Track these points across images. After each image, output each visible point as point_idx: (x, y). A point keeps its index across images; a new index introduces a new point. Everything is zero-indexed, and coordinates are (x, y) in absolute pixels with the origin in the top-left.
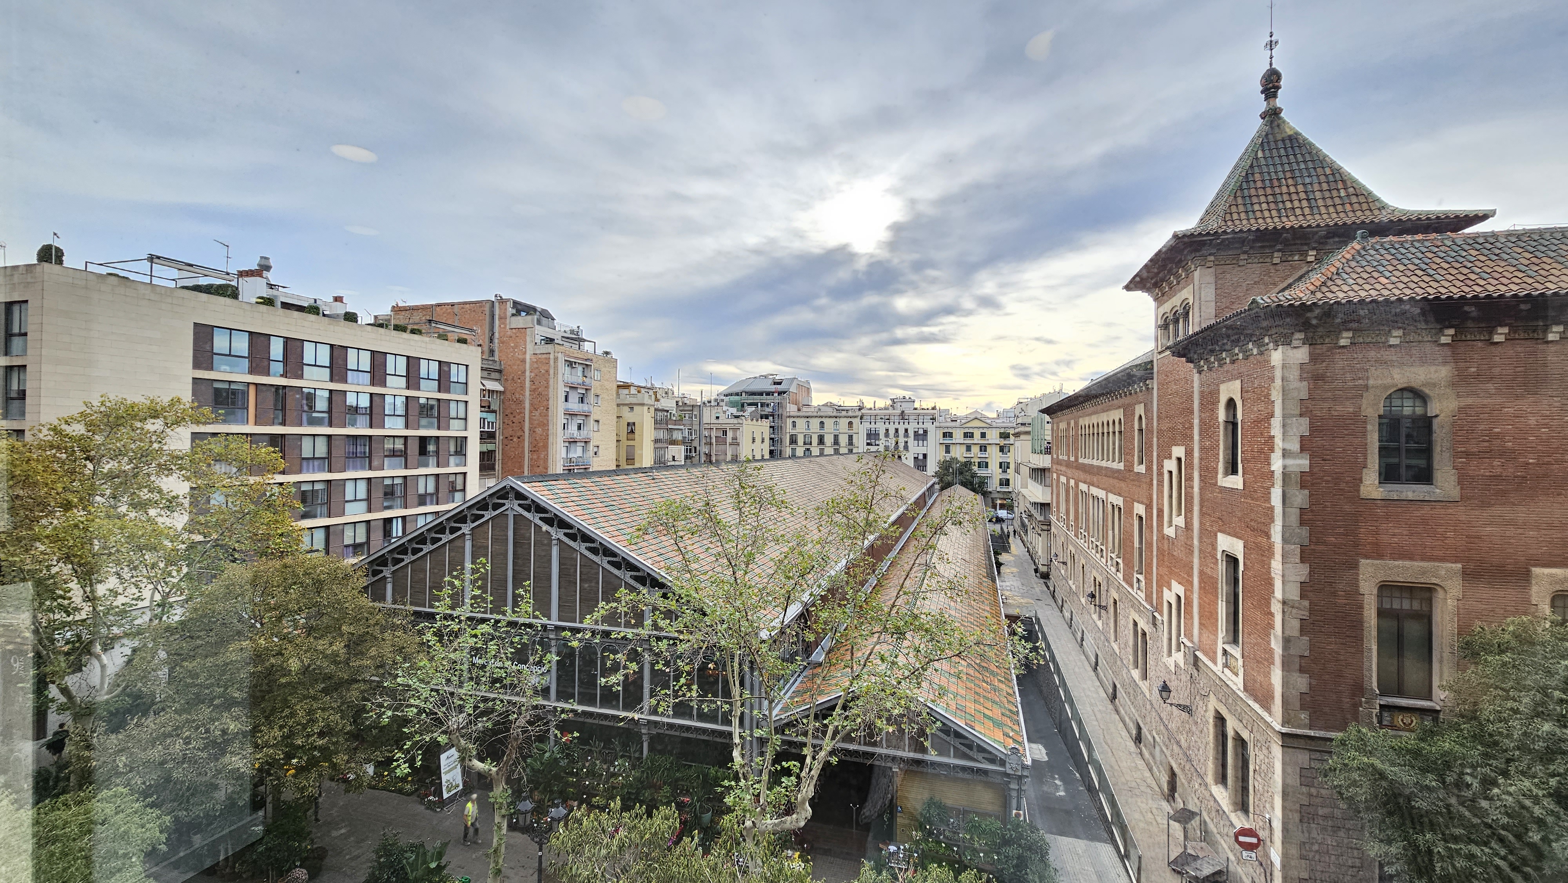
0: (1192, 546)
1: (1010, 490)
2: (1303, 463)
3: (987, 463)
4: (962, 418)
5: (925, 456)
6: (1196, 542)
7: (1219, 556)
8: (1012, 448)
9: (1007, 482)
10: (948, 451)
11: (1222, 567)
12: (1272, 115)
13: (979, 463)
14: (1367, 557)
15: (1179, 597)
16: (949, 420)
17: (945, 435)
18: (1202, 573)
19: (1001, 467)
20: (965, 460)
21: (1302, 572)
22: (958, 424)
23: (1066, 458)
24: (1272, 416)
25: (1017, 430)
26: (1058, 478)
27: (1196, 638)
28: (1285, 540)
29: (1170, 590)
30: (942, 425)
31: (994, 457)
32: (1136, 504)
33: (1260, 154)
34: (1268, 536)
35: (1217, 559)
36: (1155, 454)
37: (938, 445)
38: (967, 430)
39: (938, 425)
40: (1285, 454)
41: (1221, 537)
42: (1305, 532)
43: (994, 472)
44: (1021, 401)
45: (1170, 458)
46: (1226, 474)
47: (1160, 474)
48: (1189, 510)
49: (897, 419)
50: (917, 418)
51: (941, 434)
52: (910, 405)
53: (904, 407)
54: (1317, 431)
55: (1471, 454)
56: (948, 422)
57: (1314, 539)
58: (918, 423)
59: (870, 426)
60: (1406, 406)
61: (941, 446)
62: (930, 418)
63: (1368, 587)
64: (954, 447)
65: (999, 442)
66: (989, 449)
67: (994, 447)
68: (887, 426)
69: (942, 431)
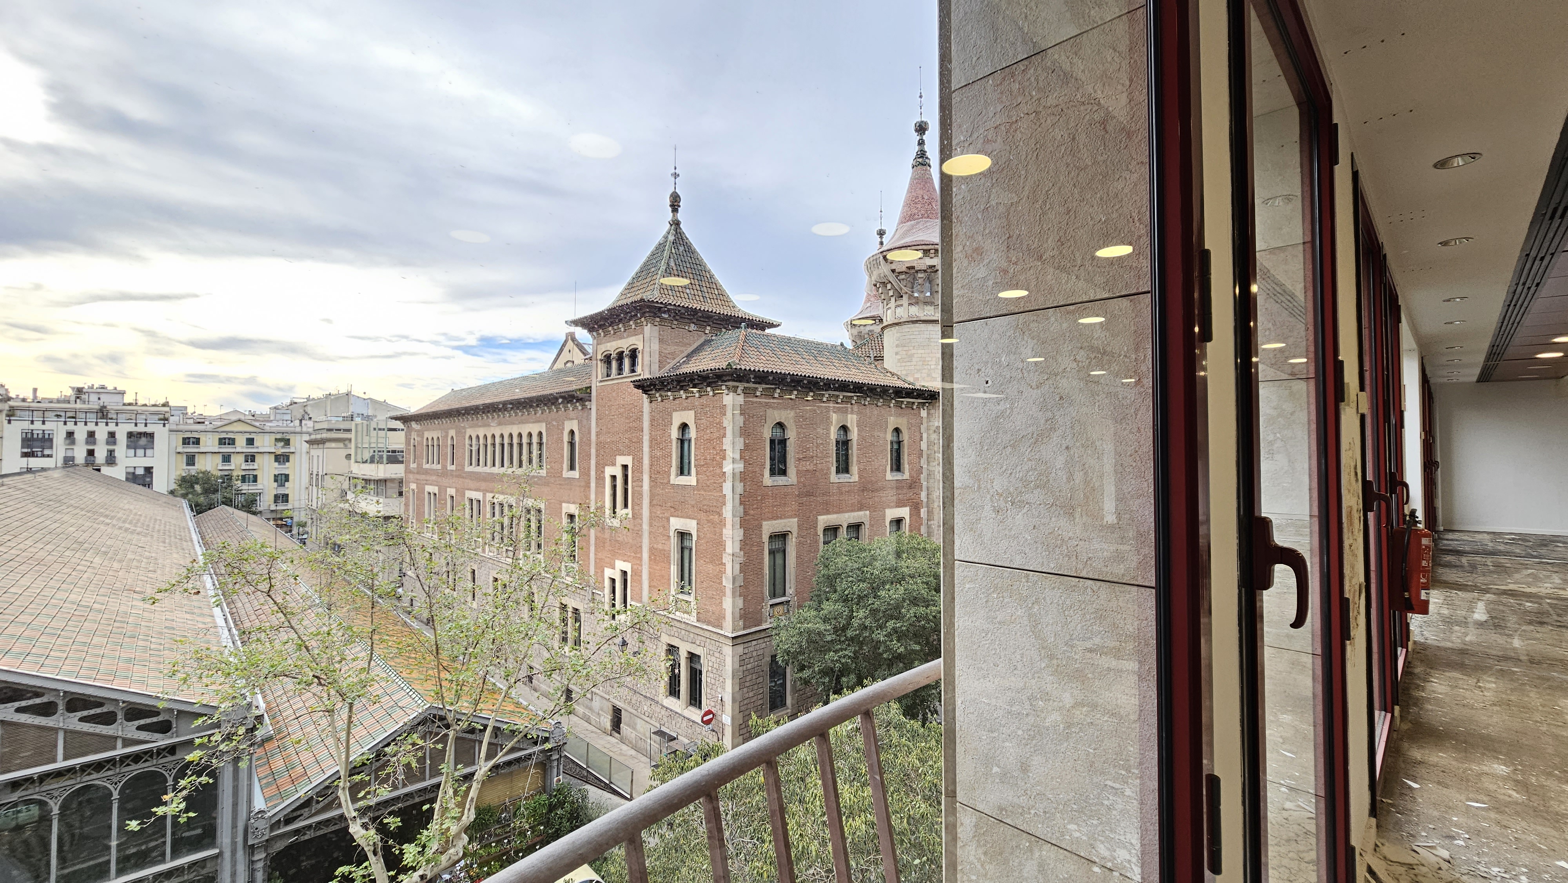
0: (641, 530)
1: (290, 506)
2: (740, 467)
3: (255, 477)
4: (212, 420)
5: (149, 470)
6: (646, 527)
7: (672, 534)
8: (291, 457)
9: (285, 498)
10: (191, 460)
11: (674, 541)
12: (676, 224)
13: (244, 477)
14: (765, 520)
15: (625, 573)
16: (191, 421)
17: (186, 441)
18: (652, 550)
19: (276, 481)
20: (220, 473)
21: (740, 534)
22: (206, 426)
23: (436, 467)
24: (724, 436)
25: (313, 437)
27: (645, 598)
28: (734, 516)
29: (614, 568)
30: (181, 427)
31: (266, 469)
32: (564, 505)
34: (720, 514)
35: (669, 537)
36: (593, 462)
37: (173, 457)
38: (224, 435)
39: (174, 427)
40: (734, 461)
41: (672, 520)
42: (741, 509)
43: (267, 487)
44: (296, 400)
45: (614, 464)
46: (677, 475)
47: (600, 479)
48: (638, 504)
49: (92, 417)
50: (133, 417)
51: (178, 439)
52: (117, 398)
53: (106, 400)
54: (746, 445)
55: (799, 459)
56: (190, 424)
57: (746, 513)
58: (136, 425)
59: (32, 427)
60: (778, 433)
61: (179, 456)
62: (157, 417)
63: (765, 538)
64: (202, 456)
65: (273, 450)
66: (258, 458)
67: (266, 456)
68: (70, 426)
69: (181, 436)
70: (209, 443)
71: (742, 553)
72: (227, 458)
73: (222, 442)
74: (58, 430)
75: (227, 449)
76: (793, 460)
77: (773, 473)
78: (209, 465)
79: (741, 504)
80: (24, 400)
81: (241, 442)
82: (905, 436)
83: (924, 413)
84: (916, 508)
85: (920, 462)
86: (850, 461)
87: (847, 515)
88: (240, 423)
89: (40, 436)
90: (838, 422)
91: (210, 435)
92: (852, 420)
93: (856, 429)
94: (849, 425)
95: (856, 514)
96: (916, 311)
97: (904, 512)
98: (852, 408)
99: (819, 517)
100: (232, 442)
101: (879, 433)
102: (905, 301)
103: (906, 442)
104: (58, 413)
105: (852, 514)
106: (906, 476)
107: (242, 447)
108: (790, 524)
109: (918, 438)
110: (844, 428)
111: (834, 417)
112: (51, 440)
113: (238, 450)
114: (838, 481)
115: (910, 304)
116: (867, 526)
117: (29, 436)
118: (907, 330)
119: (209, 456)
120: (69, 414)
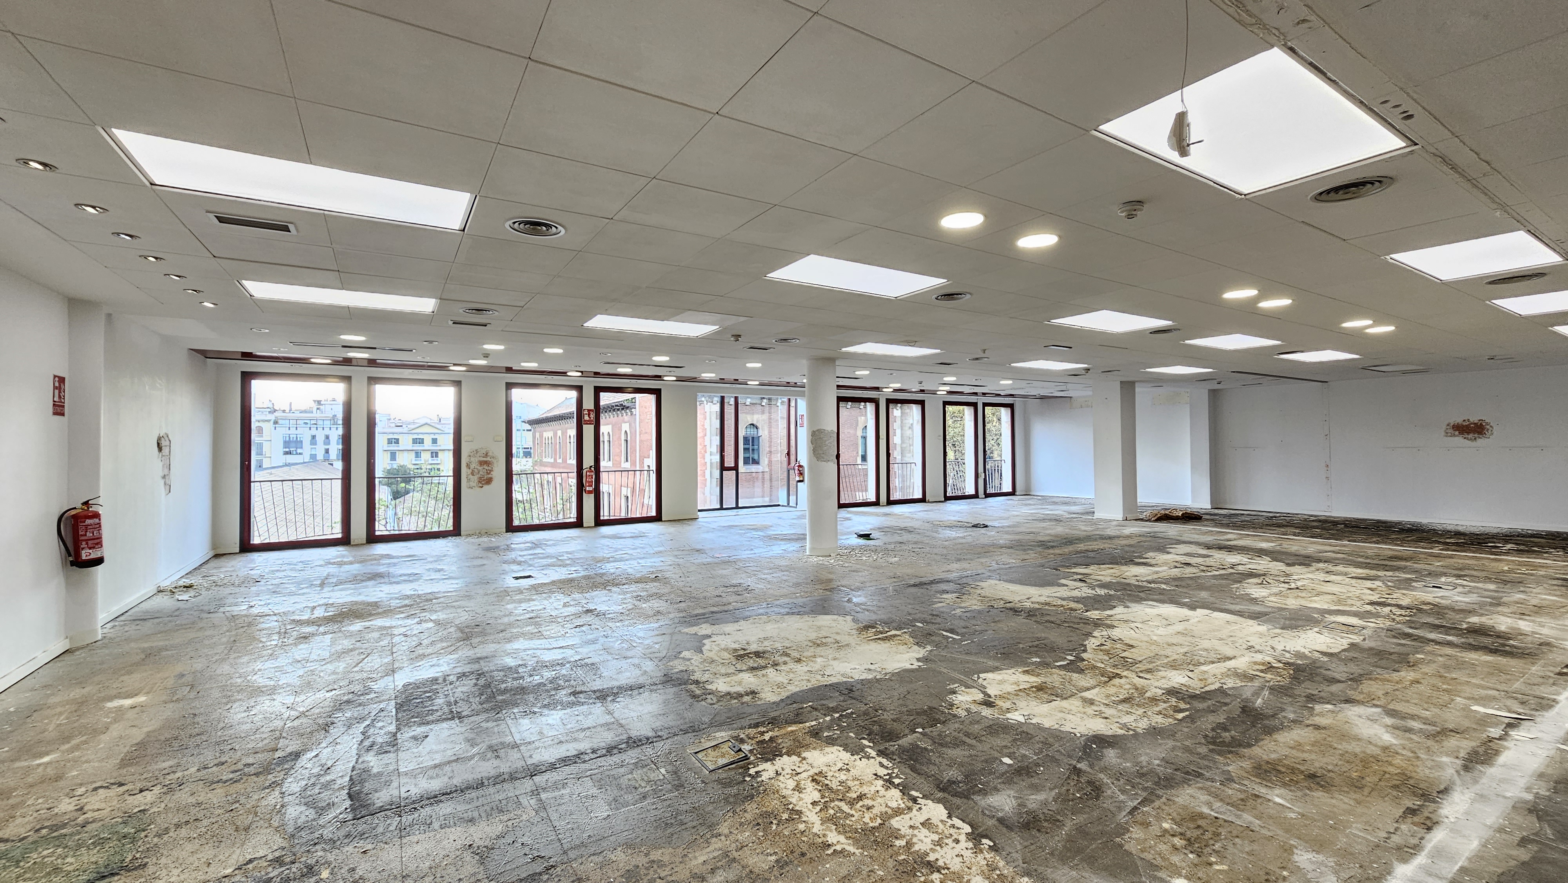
10: (394, 456)
16: (393, 425)
17: (389, 442)
20: (413, 467)
31: (447, 463)
38: (415, 436)
56: (392, 428)
59: (289, 432)
72: (418, 454)
73: (415, 441)
74: (305, 434)
75: (418, 447)
76: (765, 453)
78: (407, 461)
80: (284, 411)
81: (428, 441)
88: (427, 426)
89: (295, 439)
91: (406, 436)
100: (422, 441)
104: (306, 421)
107: (429, 446)
112: (301, 442)
113: (426, 448)
117: (288, 439)
119: (406, 453)
120: (312, 422)
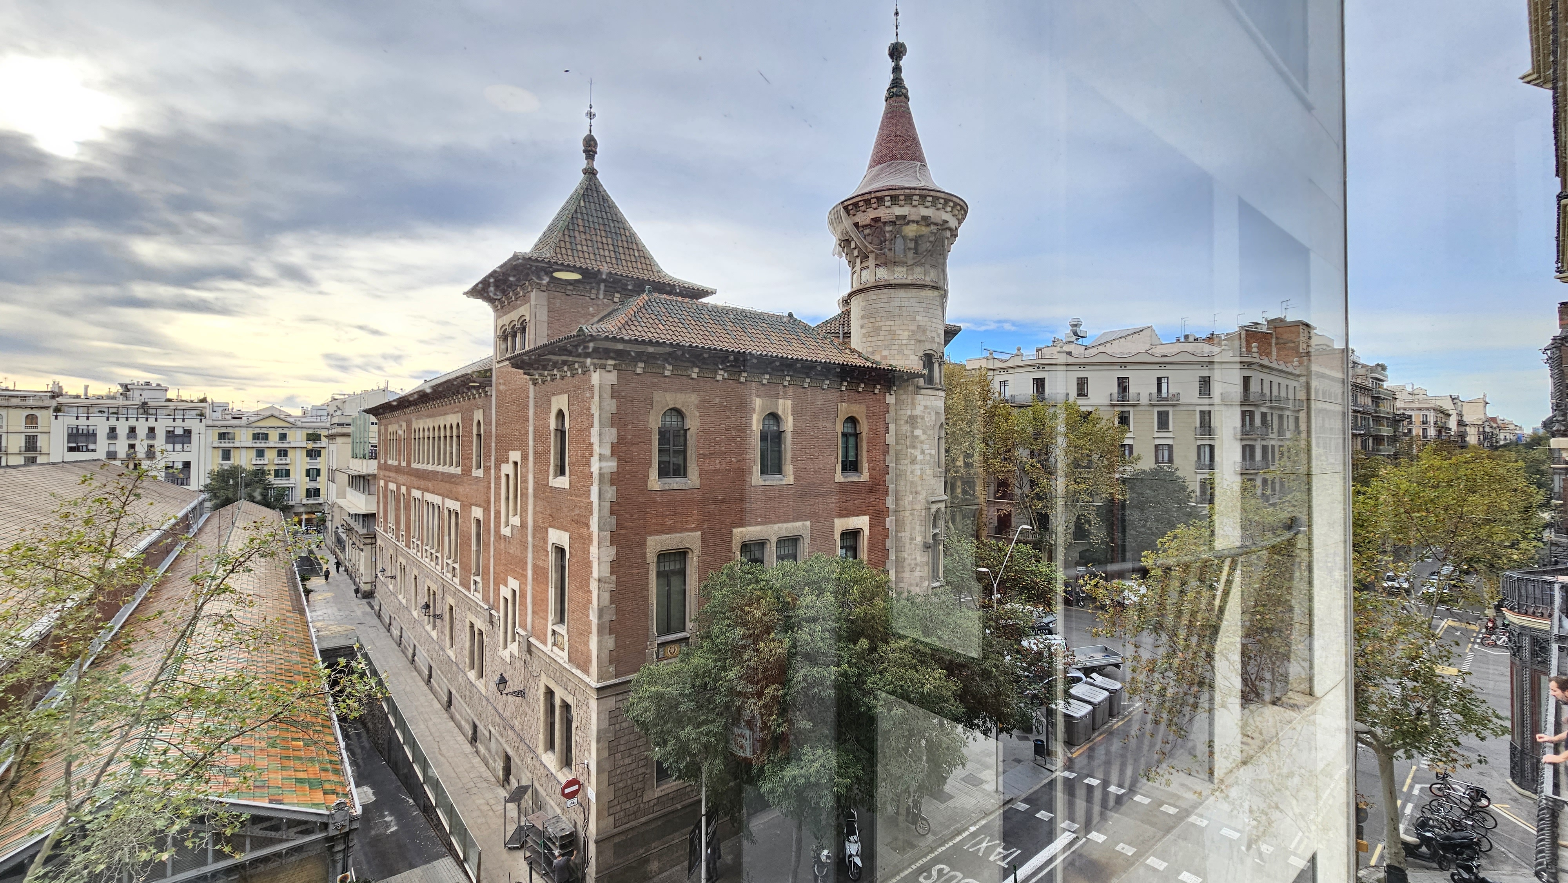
0: (526, 542)
1: (321, 501)
2: (611, 465)
3: (288, 472)
4: (249, 415)
5: (187, 465)
6: (530, 539)
7: (549, 549)
8: (323, 452)
9: (317, 492)
10: (226, 455)
11: (552, 557)
12: (590, 173)
13: (276, 471)
14: (651, 534)
15: (514, 591)
17: (222, 436)
18: (535, 566)
19: (308, 475)
21: (610, 553)
22: (244, 422)
23: (396, 463)
24: (592, 426)
25: (331, 432)
26: (386, 486)
27: (529, 627)
28: (600, 529)
29: (506, 586)
30: (216, 422)
31: (298, 463)
32: (473, 508)
33: (582, 203)
34: (588, 526)
35: (547, 552)
36: (493, 458)
37: (209, 450)
38: (257, 431)
39: (210, 422)
40: (601, 458)
41: (551, 531)
42: (613, 520)
43: (299, 481)
44: (337, 397)
45: (507, 462)
46: (556, 476)
47: (498, 478)
48: (524, 510)
49: (132, 413)
50: (172, 413)
51: (213, 435)
52: (158, 394)
53: (147, 396)
54: (621, 439)
55: (705, 455)
56: (228, 420)
57: (619, 525)
58: (174, 420)
59: (77, 422)
60: (673, 422)
61: (216, 451)
62: (195, 413)
63: (651, 558)
64: (237, 452)
65: (305, 445)
66: (290, 453)
67: (298, 451)
68: (113, 422)
69: (217, 431)
70: (244, 438)
71: (614, 578)
72: (260, 453)
73: (256, 437)
74: (101, 426)
75: (260, 444)
76: (694, 456)
77: (663, 473)
78: (245, 460)
79: (612, 513)
80: (75, 397)
81: (274, 437)
82: (864, 428)
83: (891, 399)
84: (878, 517)
85: (885, 460)
86: (783, 458)
87: (776, 527)
88: (272, 418)
89: (85, 432)
90: (763, 409)
91: (244, 431)
92: (785, 407)
93: (790, 419)
94: (780, 413)
95: (790, 525)
96: (882, 274)
97: (862, 522)
98: (785, 393)
99: (735, 530)
100: (266, 437)
101: (825, 423)
102: (871, 262)
103: (864, 434)
104: (102, 409)
105: (785, 525)
106: (865, 476)
107: (275, 443)
108: (692, 539)
109: (882, 430)
110: (774, 417)
111: (758, 402)
112: (95, 435)
113: (271, 445)
114: (763, 483)
115: (877, 266)
116: (807, 540)
117: (75, 431)
118: (874, 297)
119: (244, 451)
120: (111, 410)
